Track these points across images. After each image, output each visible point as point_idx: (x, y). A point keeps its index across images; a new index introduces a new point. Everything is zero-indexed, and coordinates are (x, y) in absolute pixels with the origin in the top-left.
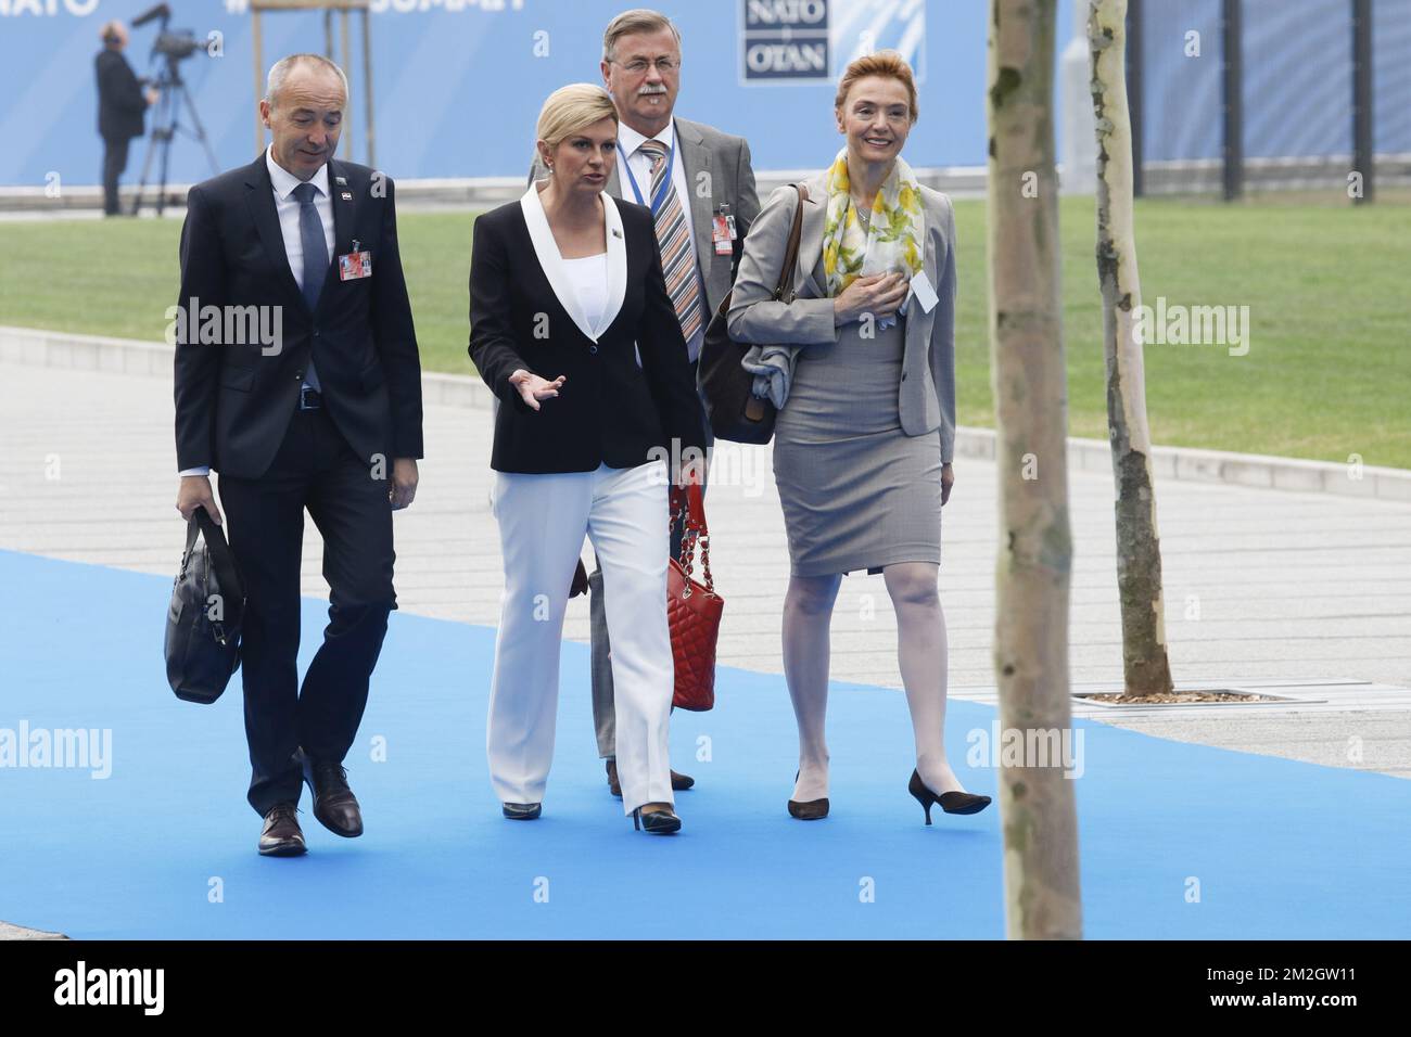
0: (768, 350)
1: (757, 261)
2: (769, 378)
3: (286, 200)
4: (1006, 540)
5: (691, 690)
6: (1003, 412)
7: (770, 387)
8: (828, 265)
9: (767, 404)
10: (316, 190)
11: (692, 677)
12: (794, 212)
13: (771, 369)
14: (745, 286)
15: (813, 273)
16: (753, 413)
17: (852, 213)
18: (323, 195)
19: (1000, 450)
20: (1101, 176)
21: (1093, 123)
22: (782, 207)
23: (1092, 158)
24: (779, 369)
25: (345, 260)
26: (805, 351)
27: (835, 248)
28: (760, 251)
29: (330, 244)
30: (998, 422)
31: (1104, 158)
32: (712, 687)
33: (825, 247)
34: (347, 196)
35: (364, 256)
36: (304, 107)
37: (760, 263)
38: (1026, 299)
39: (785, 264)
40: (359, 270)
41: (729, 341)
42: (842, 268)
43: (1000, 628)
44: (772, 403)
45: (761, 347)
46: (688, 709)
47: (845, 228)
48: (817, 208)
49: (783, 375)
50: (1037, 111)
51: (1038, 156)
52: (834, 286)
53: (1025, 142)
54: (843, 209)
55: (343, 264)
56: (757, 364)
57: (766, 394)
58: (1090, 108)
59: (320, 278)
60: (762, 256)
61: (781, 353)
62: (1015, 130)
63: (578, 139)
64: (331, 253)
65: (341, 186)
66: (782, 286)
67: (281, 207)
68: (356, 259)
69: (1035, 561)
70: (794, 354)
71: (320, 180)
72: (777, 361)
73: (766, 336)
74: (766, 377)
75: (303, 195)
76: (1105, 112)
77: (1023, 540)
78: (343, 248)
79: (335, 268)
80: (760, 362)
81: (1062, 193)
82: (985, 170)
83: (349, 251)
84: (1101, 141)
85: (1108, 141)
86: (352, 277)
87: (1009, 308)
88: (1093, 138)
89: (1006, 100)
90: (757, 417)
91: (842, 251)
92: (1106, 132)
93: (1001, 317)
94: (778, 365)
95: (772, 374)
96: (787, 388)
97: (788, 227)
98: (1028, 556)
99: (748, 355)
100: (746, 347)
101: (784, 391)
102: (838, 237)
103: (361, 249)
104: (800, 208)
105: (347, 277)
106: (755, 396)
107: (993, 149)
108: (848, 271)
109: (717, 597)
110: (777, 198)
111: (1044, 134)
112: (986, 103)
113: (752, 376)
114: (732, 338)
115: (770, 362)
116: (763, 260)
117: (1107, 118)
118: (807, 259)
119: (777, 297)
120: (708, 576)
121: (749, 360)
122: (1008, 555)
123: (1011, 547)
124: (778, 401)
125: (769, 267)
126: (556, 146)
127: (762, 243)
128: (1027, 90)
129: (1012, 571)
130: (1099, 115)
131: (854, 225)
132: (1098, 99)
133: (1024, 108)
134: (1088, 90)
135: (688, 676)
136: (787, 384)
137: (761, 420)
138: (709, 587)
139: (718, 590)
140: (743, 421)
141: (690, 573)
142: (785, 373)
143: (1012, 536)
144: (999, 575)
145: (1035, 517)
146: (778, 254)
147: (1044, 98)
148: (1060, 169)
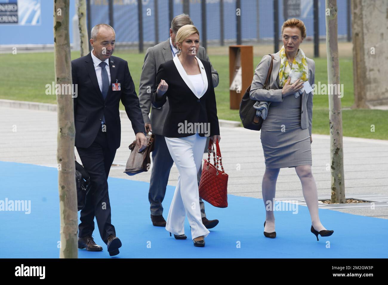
0: (262, 103)
1: (259, 76)
2: (261, 111)
3: (97, 66)
4: (60, 130)
5: (221, 202)
6: (58, 101)
7: (262, 113)
8: (280, 78)
9: (260, 118)
10: (106, 64)
11: (221, 198)
12: (270, 62)
13: (263, 108)
14: (257, 84)
15: (276, 80)
16: (256, 121)
17: (287, 63)
18: (108, 65)
19: (58, 109)
20: (81, 47)
21: (79, 34)
22: (267, 61)
23: (79, 42)
24: (265, 108)
25: (114, 85)
26: (272, 104)
27: (282, 72)
28: (260, 73)
29: (110, 80)
30: (57, 103)
31: (82, 42)
32: (227, 201)
33: (280, 72)
34: (114, 66)
35: (119, 84)
36: (105, 40)
37: (260, 77)
38: (63, 75)
39: (267, 78)
40: (118, 88)
41: (250, 99)
42: (284, 78)
43: (58, 150)
44: (262, 118)
45: (259, 102)
46: (221, 207)
47: (285, 66)
48: (277, 61)
49: (266, 110)
50: (66, 32)
51: (66, 42)
52: (282, 83)
53: (63, 38)
54: (285, 61)
55: (113, 86)
56: (258, 107)
57: (260, 115)
58: (78, 31)
59: (107, 90)
60: (261, 75)
61: (266, 104)
62: (60, 36)
63: (188, 40)
64: (110, 83)
65: (112, 63)
66: (266, 84)
67: (96, 68)
68: (116, 85)
69: (66, 135)
70: (269, 104)
71: (107, 61)
72: (264, 106)
73: (261, 99)
74: (260, 110)
75: (102, 65)
76: (82, 32)
77: (64, 130)
78: (113, 81)
79: (111, 87)
80: (259, 106)
81: (72, 51)
82: (53, 45)
83: (115, 82)
84: (81, 39)
85: (83, 39)
86: (116, 90)
87: (60, 77)
88: (79, 38)
89: (58, 29)
90: (257, 122)
91: (284, 73)
92: (82, 36)
93: (58, 79)
94: (265, 107)
95: (262, 109)
96: (267, 114)
97: (268, 67)
98: (65, 134)
99: (255, 104)
100: (255, 101)
101: (266, 114)
102: (283, 69)
103: (118, 82)
104: (272, 62)
105: (114, 90)
106: (257, 116)
107: (55, 41)
108: (285, 79)
109: (226, 174)
110: (265, 58)
111: (67, 37)
112: (53, 30)
113: (256, 110)
114: (251, 98)
115: (262, 106)
116: (261, 76)
117: (83, 33)
118: (274, 75)
119: (264, 88)
120: (222, 169)
121: (255, 106)
122: (60, 133)
123: (61, 132)
124: (264, 117)
125: (263, 78)
126: (181, 43)
127: (261, 71)
128: (63, 27)
129: (61, 137)
130: (81, 32)
131: (288, 66)
132: (80, 29)
133: (62, 31)
134: (78, 27)
135: (220, 198)
136: (267, 112)
137: (258, 123)
138: (223, 172)
139: (226, 172)
140: (253, 123)
141: (218, 168)
142: (267, 109)
143: (61, 129)
144: (58, 138)
145: (66, 124)
146: (265, 74)
147: (67, 28)
148: (71, 45)
